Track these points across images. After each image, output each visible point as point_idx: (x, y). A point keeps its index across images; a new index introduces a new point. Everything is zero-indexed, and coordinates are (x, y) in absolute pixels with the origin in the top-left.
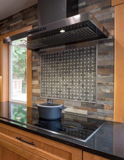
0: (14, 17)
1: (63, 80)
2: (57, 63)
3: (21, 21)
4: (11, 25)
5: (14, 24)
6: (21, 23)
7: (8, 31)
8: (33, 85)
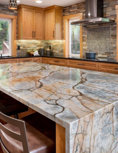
0: (72, 6)
1: (97, 41)
2: (95, 33)
3: (77, 9)
4: (71, 11)
5: (72, 10)
6: (77, 10)
7: (69, 14)
8: (83, 45)
